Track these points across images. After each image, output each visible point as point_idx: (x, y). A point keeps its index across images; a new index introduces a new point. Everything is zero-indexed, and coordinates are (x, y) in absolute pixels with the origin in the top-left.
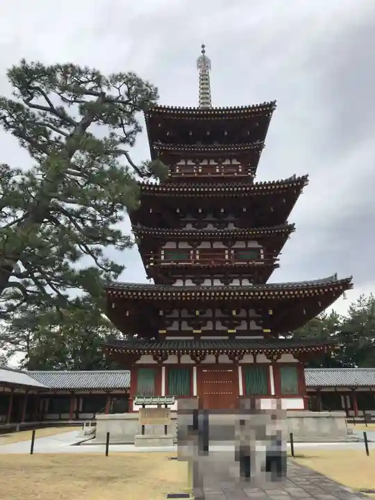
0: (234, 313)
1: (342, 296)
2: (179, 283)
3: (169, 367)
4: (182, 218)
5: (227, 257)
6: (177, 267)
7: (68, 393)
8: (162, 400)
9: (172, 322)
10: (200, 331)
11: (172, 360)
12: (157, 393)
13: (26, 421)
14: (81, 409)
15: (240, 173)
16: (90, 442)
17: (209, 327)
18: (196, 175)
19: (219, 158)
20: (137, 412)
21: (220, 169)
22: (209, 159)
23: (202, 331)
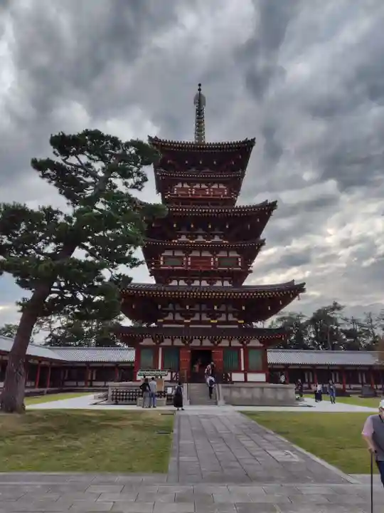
0: (216, 308)
1: (297, 298)
2: (174, 283)
3: (165, 348)
4: (178, 231)
5: (212, 263)
6: (173, 270)
7: (84, 365)
8: (158, 372)
9: (168, 313)
10: (189, 321)
11: (167, 342)
12: (155, 367)
13: (49, 387)
14: (94, 379)
15: (225, 196)
16: (105, 402)
17: (197, 318)
18: (190, 196)
19: (209, 182)
20: (139, 381)
21: (210, 191)
22: (201, 183)
23: (191, 321)
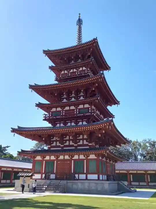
3: (46, 161)
4: (62, 96)
5: (75, 112)
9: (53, 142)
21: (78, 73)
22: (73, 69)
23: (64, 145)
